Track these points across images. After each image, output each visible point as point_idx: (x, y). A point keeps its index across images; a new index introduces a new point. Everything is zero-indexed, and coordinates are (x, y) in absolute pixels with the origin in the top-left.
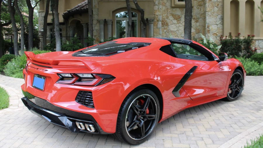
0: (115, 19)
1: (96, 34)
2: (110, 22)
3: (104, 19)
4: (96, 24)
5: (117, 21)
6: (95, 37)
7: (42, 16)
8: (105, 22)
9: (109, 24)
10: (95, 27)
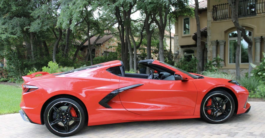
0: (228, 40)
1: (210, 56)
2: (221, 43)
3: (215, 40)
4: (211, 45)
5: (230, 41)
6: (209, 58)
7: (177, 39)
8: (218, 43)
9: (221, 45)
10: (209, 48)
